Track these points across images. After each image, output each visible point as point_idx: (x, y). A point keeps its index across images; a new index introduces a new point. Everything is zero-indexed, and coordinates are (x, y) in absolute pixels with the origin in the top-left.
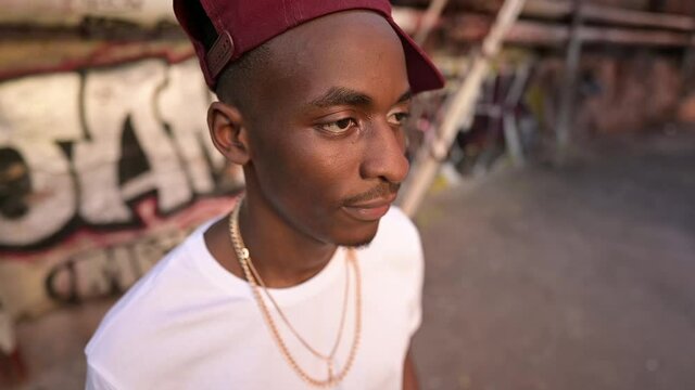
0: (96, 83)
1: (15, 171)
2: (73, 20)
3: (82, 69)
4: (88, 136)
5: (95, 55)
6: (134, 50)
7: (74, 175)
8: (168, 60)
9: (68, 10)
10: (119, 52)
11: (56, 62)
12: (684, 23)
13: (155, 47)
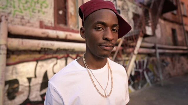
0: (40, 63)
1: (16, 86)
2: (39, 49)
3: (37, 61)
4: (35, 77)
5: (41, 57)
6: (50, 56)
7: (30, 87)
8: (57, 58)
9: (38, 47)
10: (46, 57)
11: (33, 59)
12: (185, 48)
13: (55, 55)
